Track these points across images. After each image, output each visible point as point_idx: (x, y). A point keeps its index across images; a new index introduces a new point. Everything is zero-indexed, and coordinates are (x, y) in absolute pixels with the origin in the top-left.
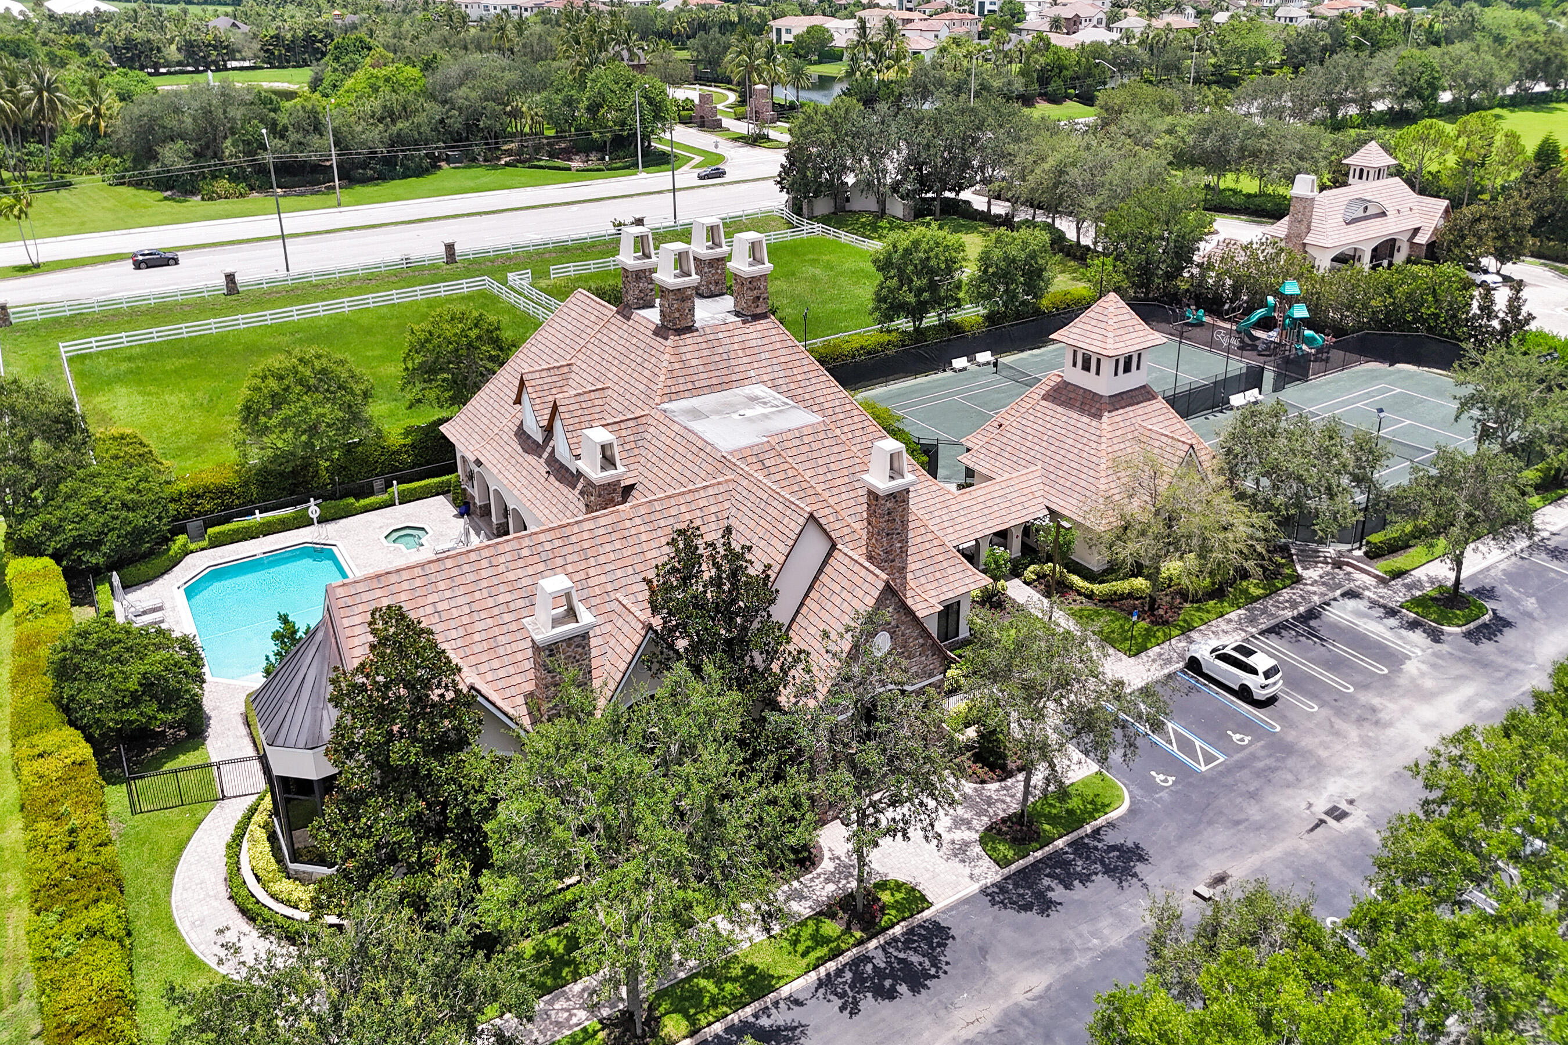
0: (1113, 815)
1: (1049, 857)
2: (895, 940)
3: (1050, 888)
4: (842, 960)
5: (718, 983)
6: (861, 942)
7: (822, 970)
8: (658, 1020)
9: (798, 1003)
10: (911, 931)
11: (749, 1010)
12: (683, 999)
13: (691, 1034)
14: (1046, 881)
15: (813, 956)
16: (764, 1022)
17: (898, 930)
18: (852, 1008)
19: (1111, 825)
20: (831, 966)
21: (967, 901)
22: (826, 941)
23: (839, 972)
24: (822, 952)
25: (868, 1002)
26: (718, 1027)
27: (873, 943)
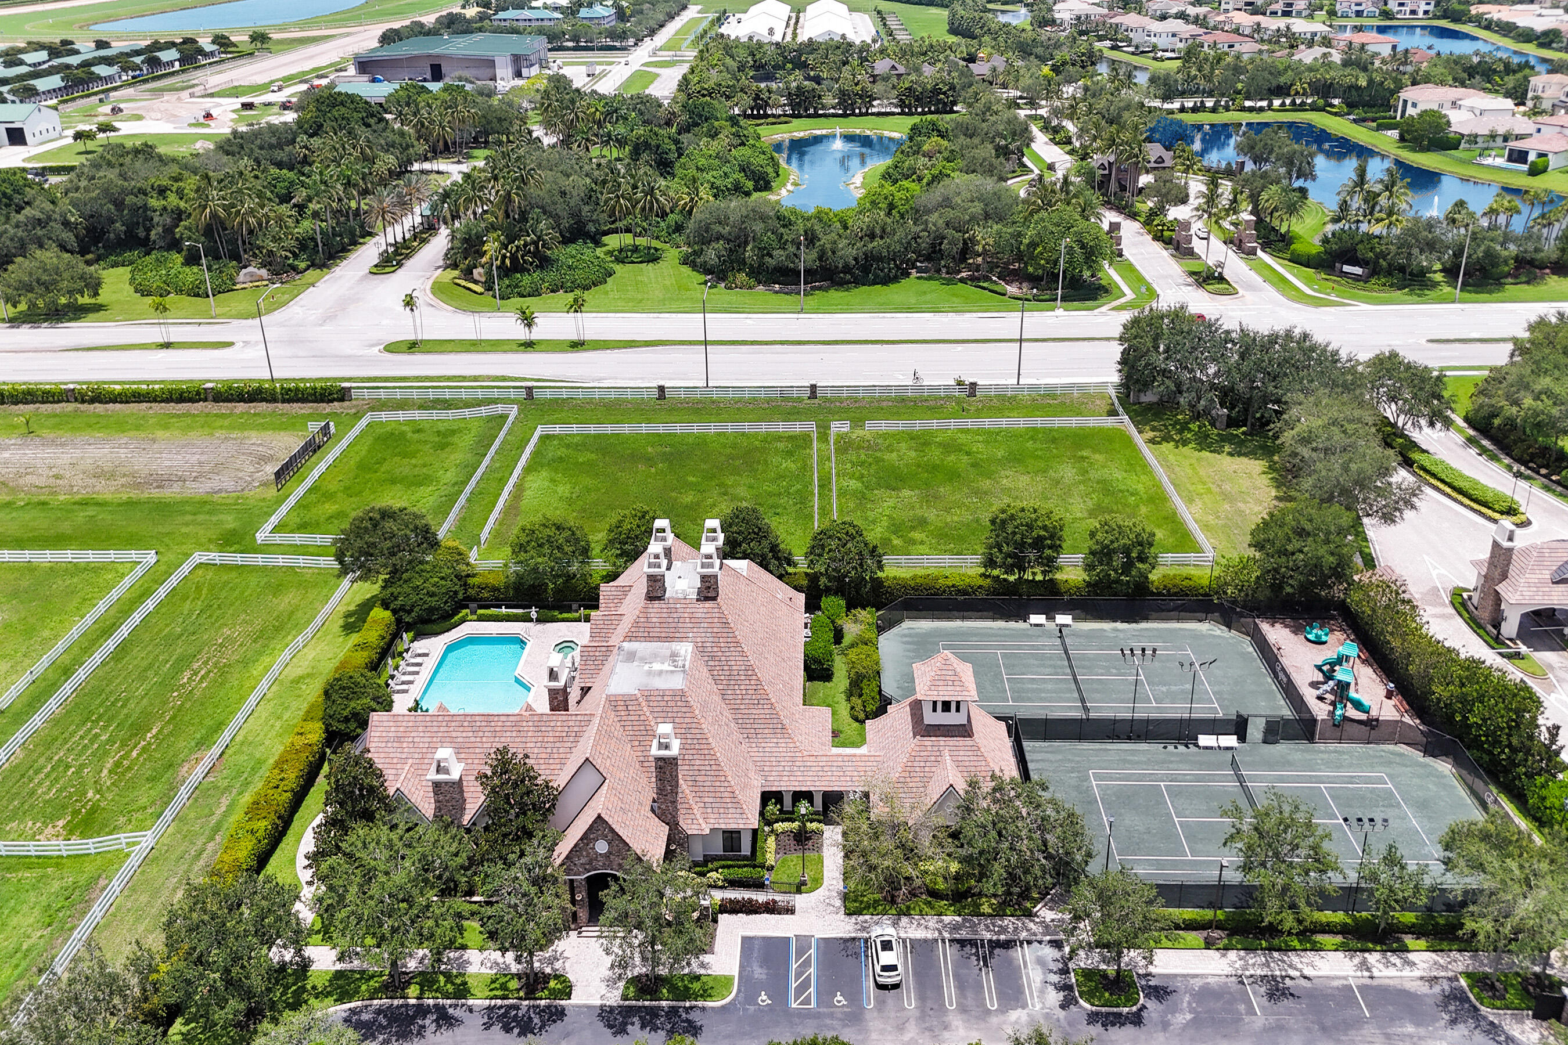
0: (709, 1004)
1: (651, 1008)
2: (538, 1006)
3: (633, 1024)
4: (507, 1002)
5: (446, 982)
6: (520, 998)
7: (493, 1002)
8: (410, 984)
9: (471, 1011)
10: (548, 1007)
11: (449, 1002)
12: (427, 981)
13: (418, 998)
14: (636, 1019)
15: (495, 993)
16: (451, 1011)
17: (543, 1002)
18: (487, 1026)
19: (703, 1009)
20: (499, 1002)
21: (589, 1007)
22: (507, 989)
23: (501, 1007)
24: (499, 993)
25: (497, 1028)
26: (431, 1002)
27: (526, 1002)
